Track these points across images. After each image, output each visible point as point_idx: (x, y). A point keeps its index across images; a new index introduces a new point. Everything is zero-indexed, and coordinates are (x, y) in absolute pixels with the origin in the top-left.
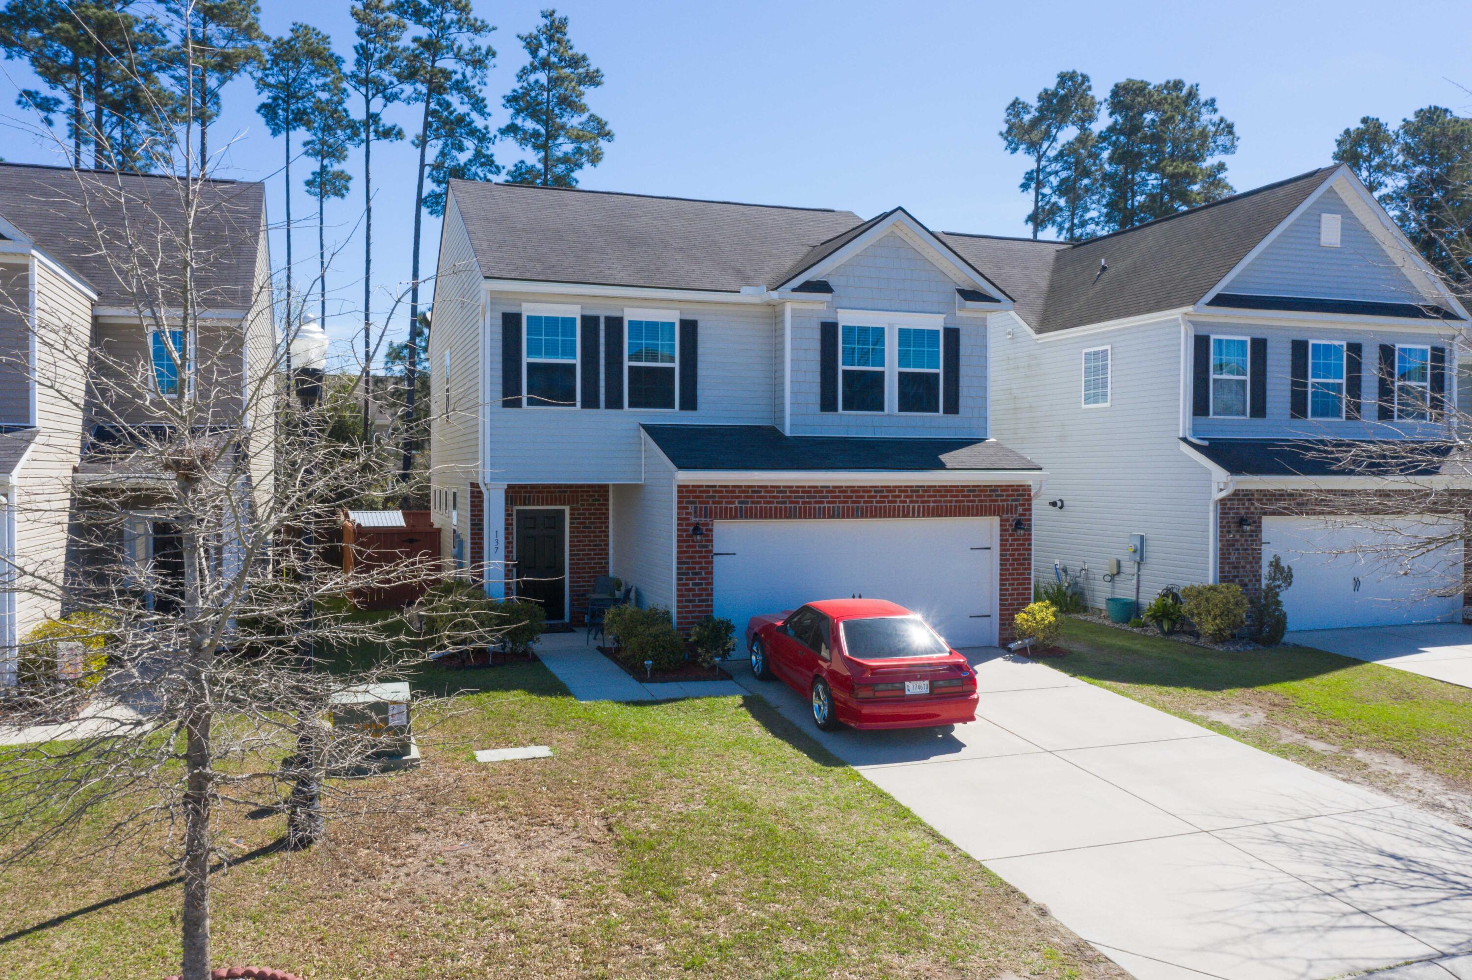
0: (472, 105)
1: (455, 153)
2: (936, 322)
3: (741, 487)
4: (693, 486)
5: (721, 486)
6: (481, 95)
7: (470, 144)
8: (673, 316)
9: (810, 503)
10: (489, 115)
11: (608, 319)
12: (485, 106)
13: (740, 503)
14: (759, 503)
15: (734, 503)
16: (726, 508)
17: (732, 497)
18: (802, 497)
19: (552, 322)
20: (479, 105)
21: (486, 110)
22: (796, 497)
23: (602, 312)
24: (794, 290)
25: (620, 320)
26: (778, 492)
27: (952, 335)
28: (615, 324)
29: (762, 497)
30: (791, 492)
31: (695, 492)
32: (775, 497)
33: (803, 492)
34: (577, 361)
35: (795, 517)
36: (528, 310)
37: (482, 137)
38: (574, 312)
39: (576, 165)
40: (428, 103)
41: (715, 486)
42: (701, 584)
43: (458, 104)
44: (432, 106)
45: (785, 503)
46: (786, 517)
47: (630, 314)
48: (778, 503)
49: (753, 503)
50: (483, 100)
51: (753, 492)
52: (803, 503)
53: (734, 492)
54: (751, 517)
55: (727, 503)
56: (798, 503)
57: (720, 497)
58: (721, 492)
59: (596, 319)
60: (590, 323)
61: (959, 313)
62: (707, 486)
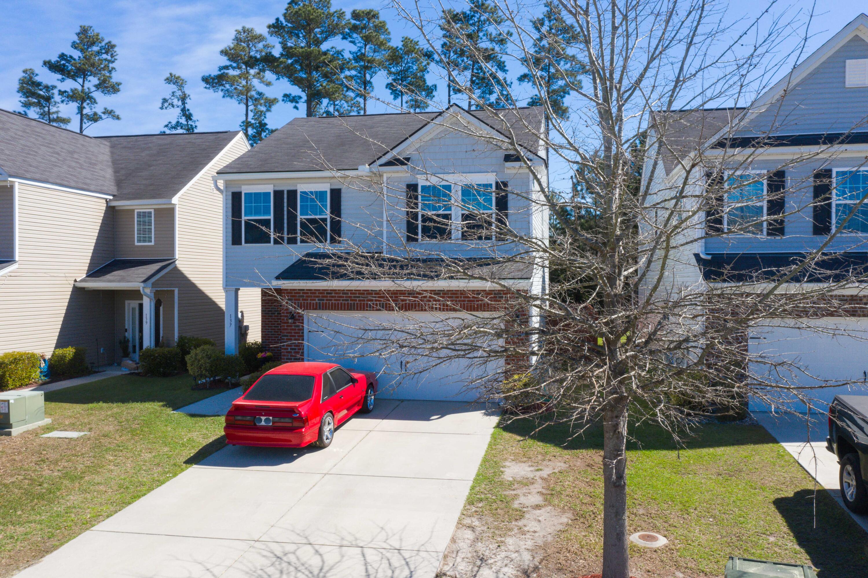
0: (498, 66)
1: (488, 96)
2: (491, 178)
3: (319, 290)
4: (291, 290)
5: (307, 290)
6: (502, 60)
7: (497, 89)
8: (326, 187)
9: (364, 301)
10: (507, 71)
11: (289, 192)
12: (505, 66)
13: (318, 300)
14: (331, 300)
15: (315, 300)
16: (310, 303)
17: (314, 297)
18: (359, 297)
19: (257, 195)
20: (501, 66)
21: (506, 68)
22: (354, 297)
23: (285, 187)
24: (381, 165)
25: (295, 192)
26: (343, 293)
27: (501, 186)
28: (292, 194)
29: (332, 297)
30: (351, 294)
31: (292, 293)
32: (341, 297)
33: (359, 294)
34: (271, 217)
35: (354, 310)
36: (245, 189)
37: (503, 84)
38: (269, 189)
39: (565, 93)
40: (473, 69)
41: (304, 290)
42: (295, 349)
43: (489, 67)
44: (475, 71)
45: (348, 300)
46: (348, 310)
47: (301, 188)
48: (343, 300)
49: (327, 300)
50: (504, 62)
51: (327, 293)
52: (359, 301)
53: (315, 293)
54: (326, 309)
55: (311, 300)
56: (356, 300)
57: (307, 296)
58: (308, 293)
59: (282, 192)
60: (278, 194)
61: (507, 171)
62: (299, 290)
